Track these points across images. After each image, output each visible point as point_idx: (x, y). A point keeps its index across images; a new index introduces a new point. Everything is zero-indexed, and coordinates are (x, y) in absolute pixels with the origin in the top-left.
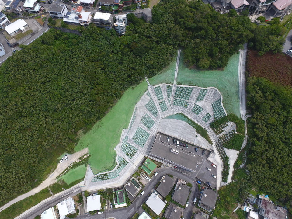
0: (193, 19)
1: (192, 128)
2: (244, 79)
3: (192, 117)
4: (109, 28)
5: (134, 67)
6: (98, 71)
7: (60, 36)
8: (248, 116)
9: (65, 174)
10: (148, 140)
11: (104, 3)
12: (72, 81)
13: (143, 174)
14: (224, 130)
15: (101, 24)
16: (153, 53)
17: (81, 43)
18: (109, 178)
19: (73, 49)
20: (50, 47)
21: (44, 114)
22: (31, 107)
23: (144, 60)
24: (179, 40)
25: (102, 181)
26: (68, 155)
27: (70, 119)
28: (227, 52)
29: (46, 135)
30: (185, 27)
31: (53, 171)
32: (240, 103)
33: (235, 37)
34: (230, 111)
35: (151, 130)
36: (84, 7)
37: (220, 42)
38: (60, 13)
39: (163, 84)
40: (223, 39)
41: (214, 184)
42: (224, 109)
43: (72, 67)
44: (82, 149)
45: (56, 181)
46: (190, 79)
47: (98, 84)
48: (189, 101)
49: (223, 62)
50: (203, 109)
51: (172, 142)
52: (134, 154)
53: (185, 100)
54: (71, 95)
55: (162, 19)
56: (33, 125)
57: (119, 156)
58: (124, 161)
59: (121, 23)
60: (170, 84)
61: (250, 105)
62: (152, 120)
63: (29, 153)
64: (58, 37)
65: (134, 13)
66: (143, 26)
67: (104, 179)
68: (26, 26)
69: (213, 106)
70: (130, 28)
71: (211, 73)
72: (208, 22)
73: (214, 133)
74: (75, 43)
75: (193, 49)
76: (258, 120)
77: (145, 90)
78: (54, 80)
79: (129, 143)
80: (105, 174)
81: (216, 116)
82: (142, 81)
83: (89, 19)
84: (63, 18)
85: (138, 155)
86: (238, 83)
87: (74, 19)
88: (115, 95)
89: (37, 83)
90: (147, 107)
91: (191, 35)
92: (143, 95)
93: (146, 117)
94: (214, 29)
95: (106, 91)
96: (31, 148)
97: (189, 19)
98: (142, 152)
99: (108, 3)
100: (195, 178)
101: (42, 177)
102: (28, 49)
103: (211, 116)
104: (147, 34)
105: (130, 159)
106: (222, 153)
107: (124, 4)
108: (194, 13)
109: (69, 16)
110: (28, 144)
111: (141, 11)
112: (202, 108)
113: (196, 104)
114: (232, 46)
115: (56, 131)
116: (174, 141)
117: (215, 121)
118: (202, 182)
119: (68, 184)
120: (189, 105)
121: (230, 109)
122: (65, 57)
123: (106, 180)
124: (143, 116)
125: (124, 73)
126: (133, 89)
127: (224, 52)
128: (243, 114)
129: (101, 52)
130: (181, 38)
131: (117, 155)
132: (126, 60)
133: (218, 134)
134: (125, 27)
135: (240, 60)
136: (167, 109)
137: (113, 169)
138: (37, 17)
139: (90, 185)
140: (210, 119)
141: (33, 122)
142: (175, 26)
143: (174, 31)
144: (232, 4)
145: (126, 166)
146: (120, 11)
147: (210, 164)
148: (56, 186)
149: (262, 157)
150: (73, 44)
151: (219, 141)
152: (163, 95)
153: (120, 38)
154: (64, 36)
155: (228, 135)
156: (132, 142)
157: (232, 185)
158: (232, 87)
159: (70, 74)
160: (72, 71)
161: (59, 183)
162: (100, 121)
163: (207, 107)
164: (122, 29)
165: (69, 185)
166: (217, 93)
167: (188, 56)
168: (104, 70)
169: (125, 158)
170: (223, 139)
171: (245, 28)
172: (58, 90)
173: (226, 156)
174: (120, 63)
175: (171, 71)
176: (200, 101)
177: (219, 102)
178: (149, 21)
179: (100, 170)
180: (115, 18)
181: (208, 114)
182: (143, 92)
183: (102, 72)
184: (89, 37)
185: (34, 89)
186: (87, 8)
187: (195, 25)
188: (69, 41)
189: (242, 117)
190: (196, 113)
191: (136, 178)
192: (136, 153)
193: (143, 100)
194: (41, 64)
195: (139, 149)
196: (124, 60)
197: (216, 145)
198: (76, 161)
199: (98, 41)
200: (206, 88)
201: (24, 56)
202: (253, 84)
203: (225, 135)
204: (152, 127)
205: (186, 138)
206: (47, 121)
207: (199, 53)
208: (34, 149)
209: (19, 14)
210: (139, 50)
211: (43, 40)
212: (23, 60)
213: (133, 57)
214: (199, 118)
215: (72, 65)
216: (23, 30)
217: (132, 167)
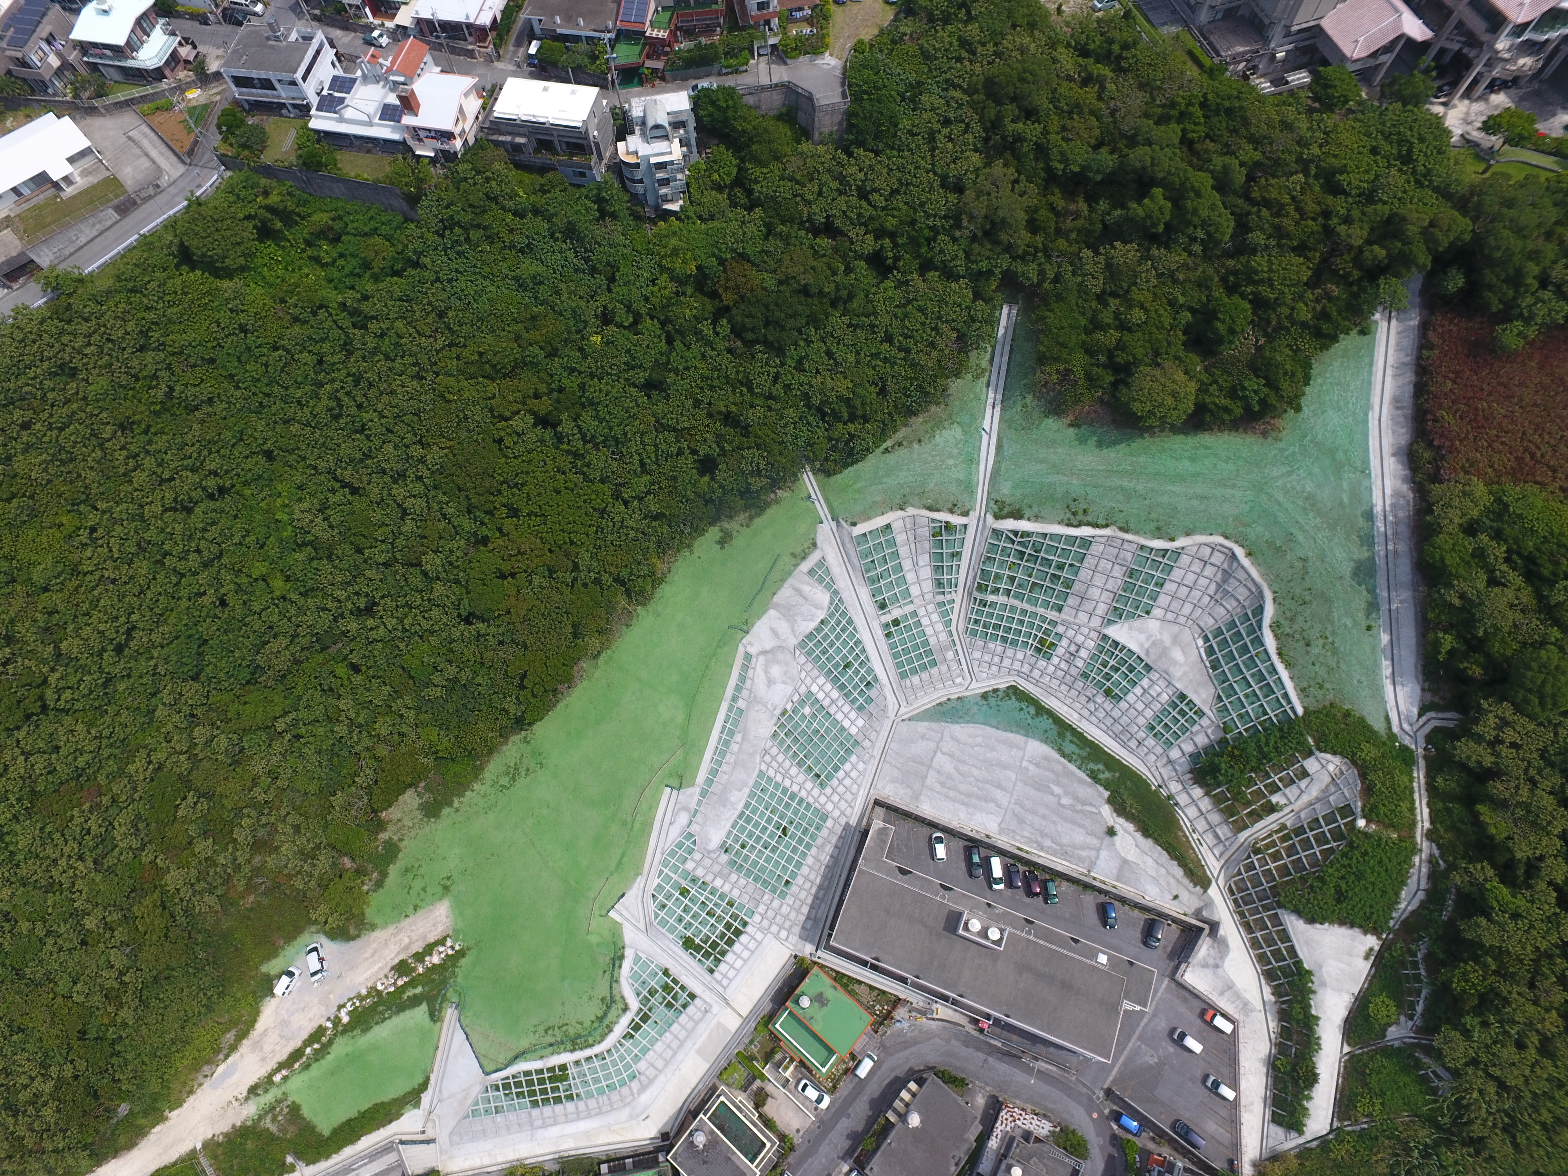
0: (1094, 121)
1: (1081, 781)
2: (1405, 488)
3: (1086, 713)
4: (583, 175)
5: (733, 408)
6: (519, 435)
7: (288, 218)
8: (1434, 720)
9: (307, 1067)
10: (814, 850)
11: (558, 20)
12: (354, 491)
13: (786, 1068)
14: (1283, 801)
15: (537, 151)
16: (850, 325)
17: (416, 265)
18: (574, 1092)
19: (366, 298)
20: (226, 284)
21: (181, 694)
22: (104, 650)
23: (799, 367)
24: (1008, 249)
25: (535, 1112)
26: (328, 947)
27: (341, 730)
28: (1304, 325)
29: (192, 827)
30: (1049, 170)
31: (233, 1048)
32: (1385, 638)
33: (1357, 234)
34: (1321, 687)
35: (834, 791)
36: (436, 47)
37: (1259, 262)
38: (294, 83)
39: (911, 511)
40: (1279, 245)
41: (1224, 1136)
42: (1284, 674)
43: (360, 406)
44: (416, 908)
45: (251, 1110)
46: (1075, 482)
47: (514, 513)
48: (1067, 614)
49: (1277, 389)
50: (1148, 668)
51: (963, 865)
52: (730, 942)
53: (1041, 611)
54: (349, 584)
55: (905, 123)
56: (112, 766)
57: (637, 958)
58: (666, 988)
59: (660, 146)
60: (951, 511)
61: (1451, 652)
62: (843, 729)
63: (84, 943)
64: (279, 225)
65: (741, 82)
66: (793, 165)
67: (546, 1101)
68: (83, 154)
69: (1210, 651)
70: (716, 176)
71: (1202, 451)
72: (1187, 142)
73: (1215, 818)
74: (377, 265)
75: (1094, 304)
76: (1504, 750)
77: (798, 550)
78: (246, 484)
79: (700, 872)
80: (551, 1069)
81: (1234, 715)
82: (780, 493)
83: (465, 118)
84: (308, 108)
85: (753, 945)
86: (1369, 516)
87: (376, 120)
88: (618, 580)
89: (141, 506)
90: (809, 654)
91: (1080, 222)
92: (790, 581)
93: (807, 710)
94: (1222, 185)
95: (567, 555)
96: (98, 913)
97: (1069, 123)
98: (781, 927)
99: (581, 22)
100: (1101, 1094)
101: (165, 1085)
102: (93, 298)
103: (1200, 713)
104: (815, 209)
105: (707, 976)
106: (1270, 941)
107: (678, 28)
108: (1102, 88)
109: (342, 100)
110: (80, 884)
111: (781, 74)
112: (1147, 660)
113: (1105, 637)
114: (1335, 290)
115: (253, 804)
116: (976, 859)
117: (1223, 742)
118: (1145, 1123)
119: (325, 1126)
120: (1064, 642)
121: (1322, 672)
122: (315, 349)
123: (558, 1108)
124: (789, 707)
125: (674, 449)
126: (724, 541)
127: (1280, 327)
128: (1402, 708)
129: (534, 318)
130: (1023, 238)
131: (629, 953)
132: (687, 369)
133: (1246, 827)
134: (681, 170)
135: (1380, 374)
136: (934, 663)
137: (603, 1037)
138: (152, 105)
139: (458, 1135)
140: (1196, 728)
141: (111, 745)
142: (988, 164)
143: (978, 197)
144: (1330, 32)
145: (683, 1018)
146: (654, 71)
147: (1198, 1006)
148: (250, 1145)
149: (1532, 986)
150: (366, 265)
151: (1250, 867)
152: (910, 577)
153: (650, 231)
154: (315, 218)
155: (1310, 834)
156: (717, 868)
157: (1340, 1153)
158: (1330, 541)
159: (347, 449)
160: (362, 430)
161: (268, 1123)
162: (525, 741)
163: (1177, 655)
164: (665, 182)
165: (326, 1133)
166: (1241, 575)
167: (1063, 345)
168: (554, 426)
169: (674, 971)
170: (1276, 857)
171: (1417, 182)
172: (273, 550)
173: (1298, 963)
174: (651, 386)
175: (956, 432)
176: (1133, 616)
177: (1251, 631)
178: (826, 130)
179: (524, 1043)
180: (625, 113)
181: (1182, 697)
182: (787, 559)
183: (542, 441)
184: (466, 229)
185: (124, 539)
186: (454, 51)
187: (1107, 160)
188: (340, 248)
189: (1395, 729)
190: (1108, 693)
191: (744, 1089)
192: (743, 938)
193: (788, 613)
194: (171, 389)
195: (761, 909)
196: (676, 372)
197: (1232, 893)
198: (373, 988)
199: (521, 251)
200: (1172, 540)
201: (65, 339)
202: (1471, 529)
203: (1286, 833)
204: (841, 774)
205: (1048, 843)
206: (200, 741)
207: (1130, 330)
208: (116, 916)
209: (43, 86)
210: (767, 306)
211: (182, 243)
212: (61, 366)
213: (730, 351)
214: (1124, 720)
215: (359, 399)
216: (66, 179)
217: (719, 1023)
